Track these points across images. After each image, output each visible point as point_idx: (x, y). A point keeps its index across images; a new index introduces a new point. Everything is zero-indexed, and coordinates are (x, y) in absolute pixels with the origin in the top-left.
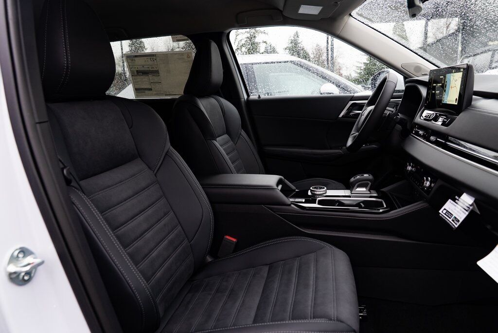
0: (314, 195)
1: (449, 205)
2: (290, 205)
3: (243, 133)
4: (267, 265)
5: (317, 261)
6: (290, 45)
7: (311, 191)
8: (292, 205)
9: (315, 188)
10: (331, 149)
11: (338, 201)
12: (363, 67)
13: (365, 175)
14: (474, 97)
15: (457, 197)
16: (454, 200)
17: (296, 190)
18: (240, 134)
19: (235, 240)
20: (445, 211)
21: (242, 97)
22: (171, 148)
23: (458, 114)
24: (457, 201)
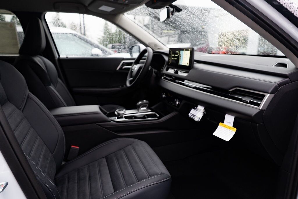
0: (119, 114)
1: (193, 111)
2: (110, 121)
3: (59, 80)
4: (104, 157)
5: (134, 149)
6: (53, 21)
7: (117, 112)
8: (112, 121)
9: (119, 110)
10: (113, 87)
11: (134, 116)
12: (101, 38)
13: (144, 101)
14: (195, 62)
15: (195, 108)
16: (195, 109)
17: (108, 113)
18: (58, 81)
19: (78, 148)
20: (191, 114)
21: (56, 57)
22: (30, 93)
23: (190, 70)
24: (196, 109)
